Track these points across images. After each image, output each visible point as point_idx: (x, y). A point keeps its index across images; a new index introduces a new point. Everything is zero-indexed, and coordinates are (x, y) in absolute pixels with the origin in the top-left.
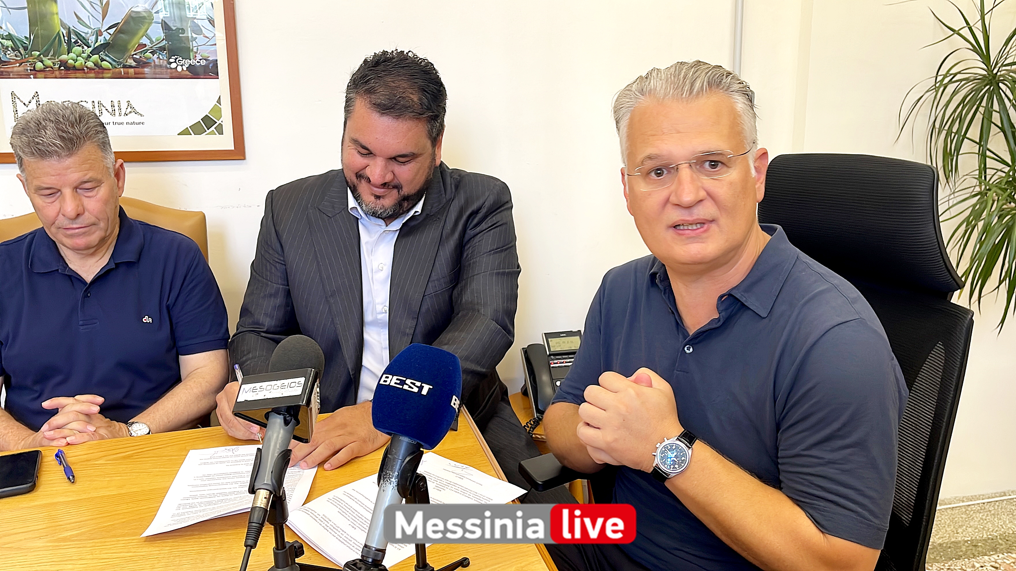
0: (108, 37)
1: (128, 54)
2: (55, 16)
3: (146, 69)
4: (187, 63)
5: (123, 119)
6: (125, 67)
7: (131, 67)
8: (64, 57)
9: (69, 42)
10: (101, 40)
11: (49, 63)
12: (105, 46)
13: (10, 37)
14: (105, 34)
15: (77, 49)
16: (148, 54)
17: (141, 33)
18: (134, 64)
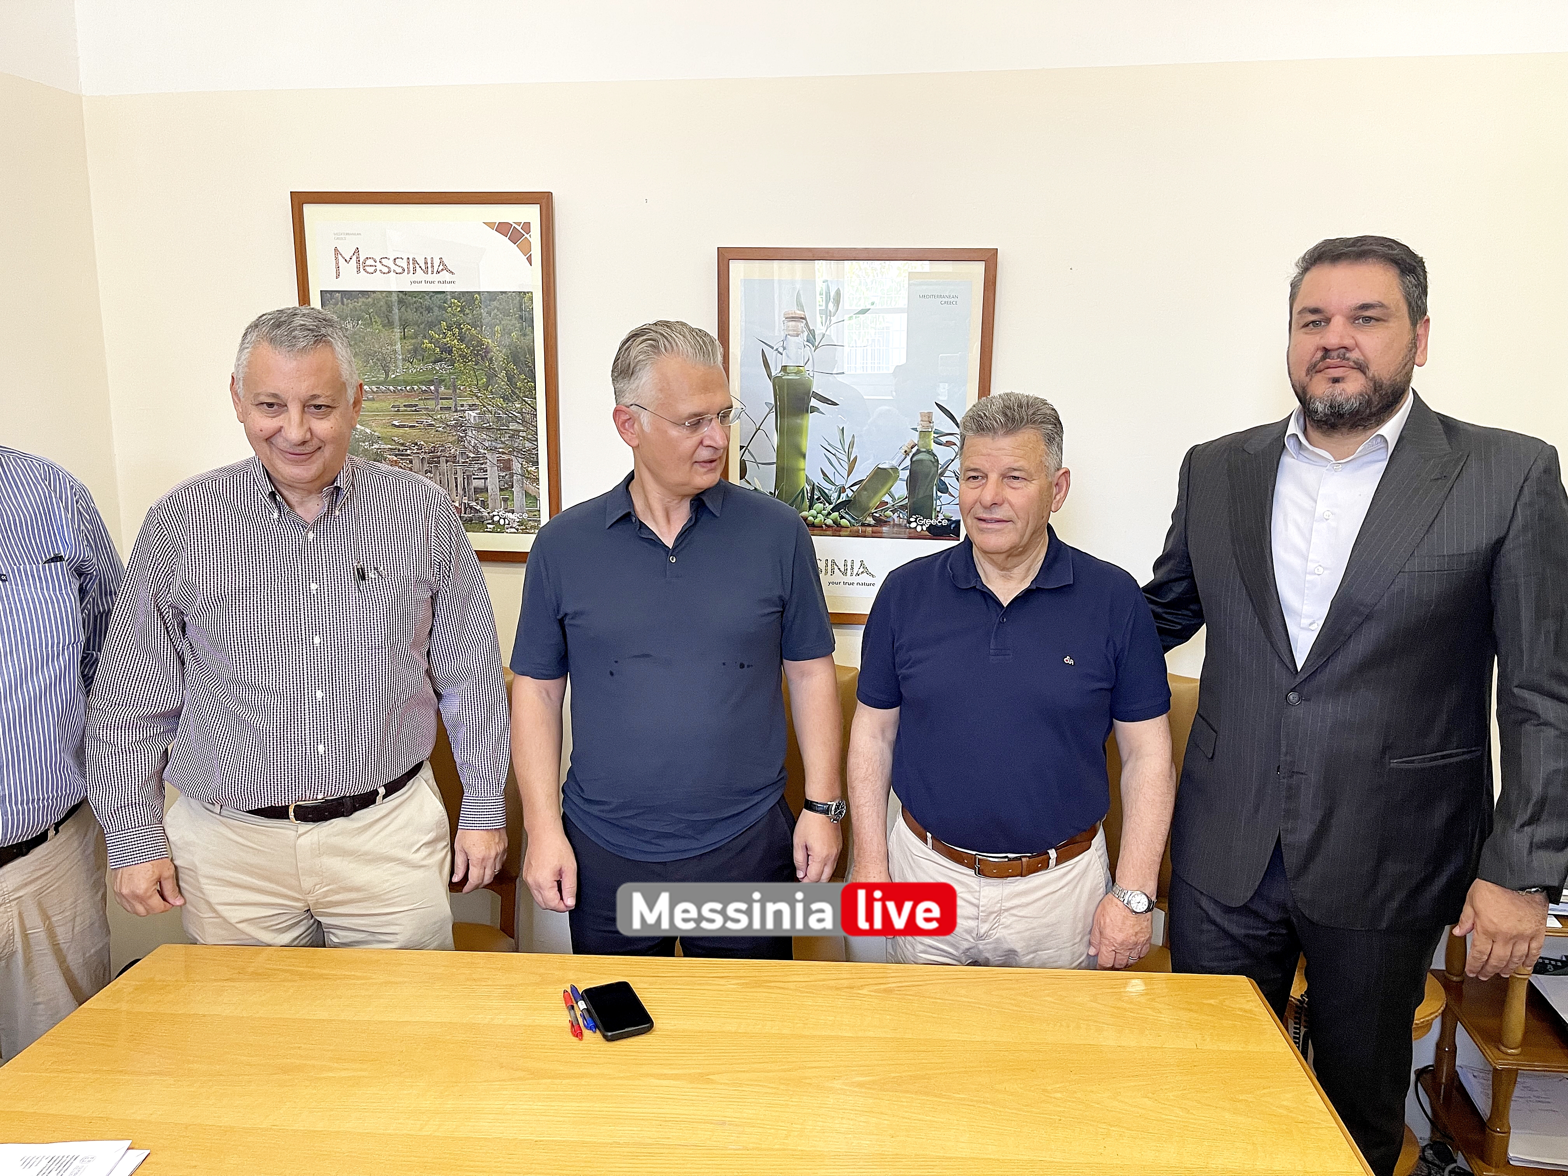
0: (850, 494)
1: (869, 512)
2: (802, 473)
3: (884, 528)
4: (928, 522)
6: (863, 525)
7: (869, 525)
8: (805, 514)
9: (811, 499)
10: (843, 497)
12: (847, 503)
14: (849, 492)
15: (818, 506)
16: (889, 513)
17: (885, 490)
18: (873, 522)
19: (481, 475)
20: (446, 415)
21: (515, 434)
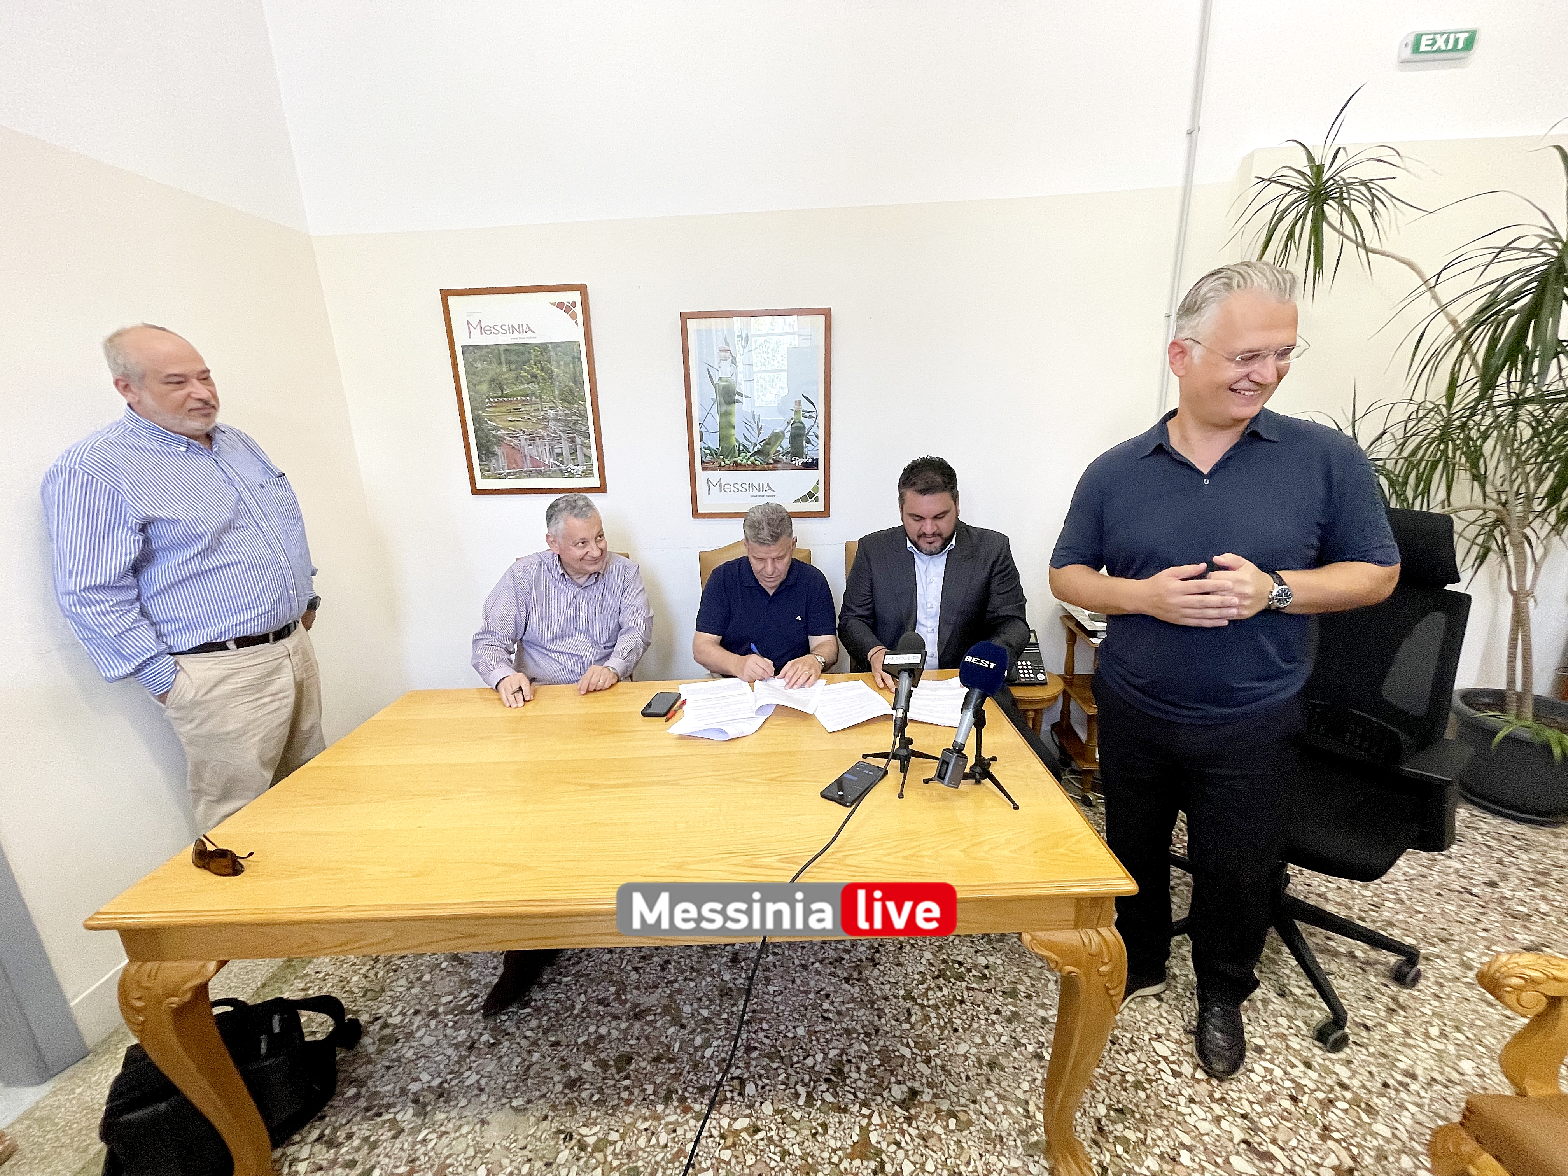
0: (760, 447)
1: (769, 457)
3: (779, 465)
4: (801, 461)
5: (764, 493)
6: (767, 464)
7: (771, 464)
8: (736, 459)
10: (756, 449)
11: (727, 462)
12: (758, 453)
13: (709, 448)
14: (758, 445)
15: (743, 454)
16: (781, 456)
17: (778, 444)
19: (560, 446)
20: (537, 414)
21: (575, 423)
